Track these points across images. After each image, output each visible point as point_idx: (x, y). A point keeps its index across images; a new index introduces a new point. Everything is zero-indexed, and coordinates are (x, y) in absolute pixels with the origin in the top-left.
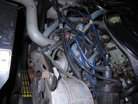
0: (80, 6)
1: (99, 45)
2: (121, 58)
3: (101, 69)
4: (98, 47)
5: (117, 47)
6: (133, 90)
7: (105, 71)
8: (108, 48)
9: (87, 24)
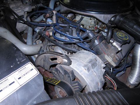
0: (35, 6)
1: (72, 23)
2: (91, 21)
3: (85, 35)
4: (72, 25)
5: (83, 16)
6: (111, 33)
7: (88, 34)
8: (78, 21)
9: (53, 15)
